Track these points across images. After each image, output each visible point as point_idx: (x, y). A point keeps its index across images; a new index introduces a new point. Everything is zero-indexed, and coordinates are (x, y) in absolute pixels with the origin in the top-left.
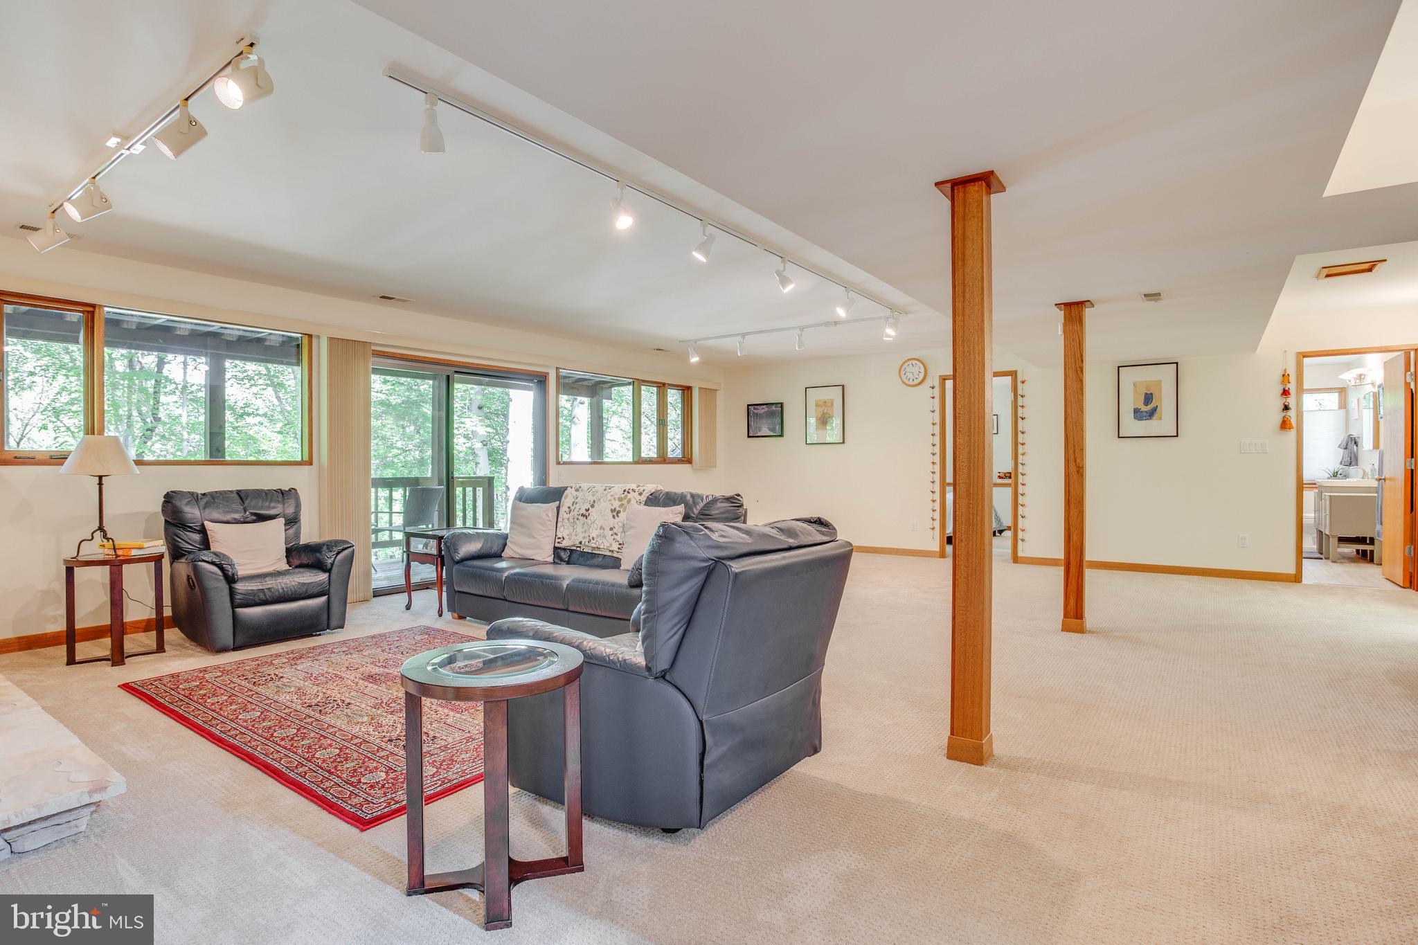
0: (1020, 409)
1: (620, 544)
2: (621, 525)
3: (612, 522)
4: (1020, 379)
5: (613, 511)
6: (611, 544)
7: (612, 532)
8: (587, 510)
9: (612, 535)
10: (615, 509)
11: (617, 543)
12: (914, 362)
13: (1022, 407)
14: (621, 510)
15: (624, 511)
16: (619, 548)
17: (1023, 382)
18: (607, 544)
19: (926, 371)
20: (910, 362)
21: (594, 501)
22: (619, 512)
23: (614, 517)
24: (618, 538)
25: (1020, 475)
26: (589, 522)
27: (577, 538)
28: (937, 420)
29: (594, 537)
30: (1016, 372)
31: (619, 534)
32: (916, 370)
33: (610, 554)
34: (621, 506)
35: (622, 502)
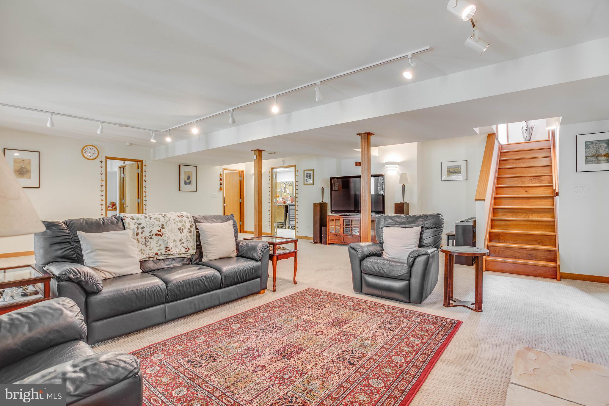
0: (144, 177)
1: (186, 249)
2: (185, 237)
3: (180, 236)
4: (144, 164)
5: (179, 229)
6: (181, 250)
7: (181, 242)
8: (160, 231)
9: (181, 244)
10: (180, 228)
11: (184, 248)
12: (91, 147)
13: (145, 176)
14: (183, 228)
15: (185, 229)
16: (186, 251)
17: (145, 166)
18: (178, 251)
19: (98, 153)
20: (89, 147)
21: (163, 225)
22: (182, 230)
23: (181, 233)
24: (184, 245)
25: (144, 205)
26: (165, 239)
27: (152, 251)
28: (104, 179)
29: (172, 247)
30: (142, 161)
31: (185, 243)
32: (92, 151)
33: (179, 256)
34: (183, 225)
35: (183, 223)
